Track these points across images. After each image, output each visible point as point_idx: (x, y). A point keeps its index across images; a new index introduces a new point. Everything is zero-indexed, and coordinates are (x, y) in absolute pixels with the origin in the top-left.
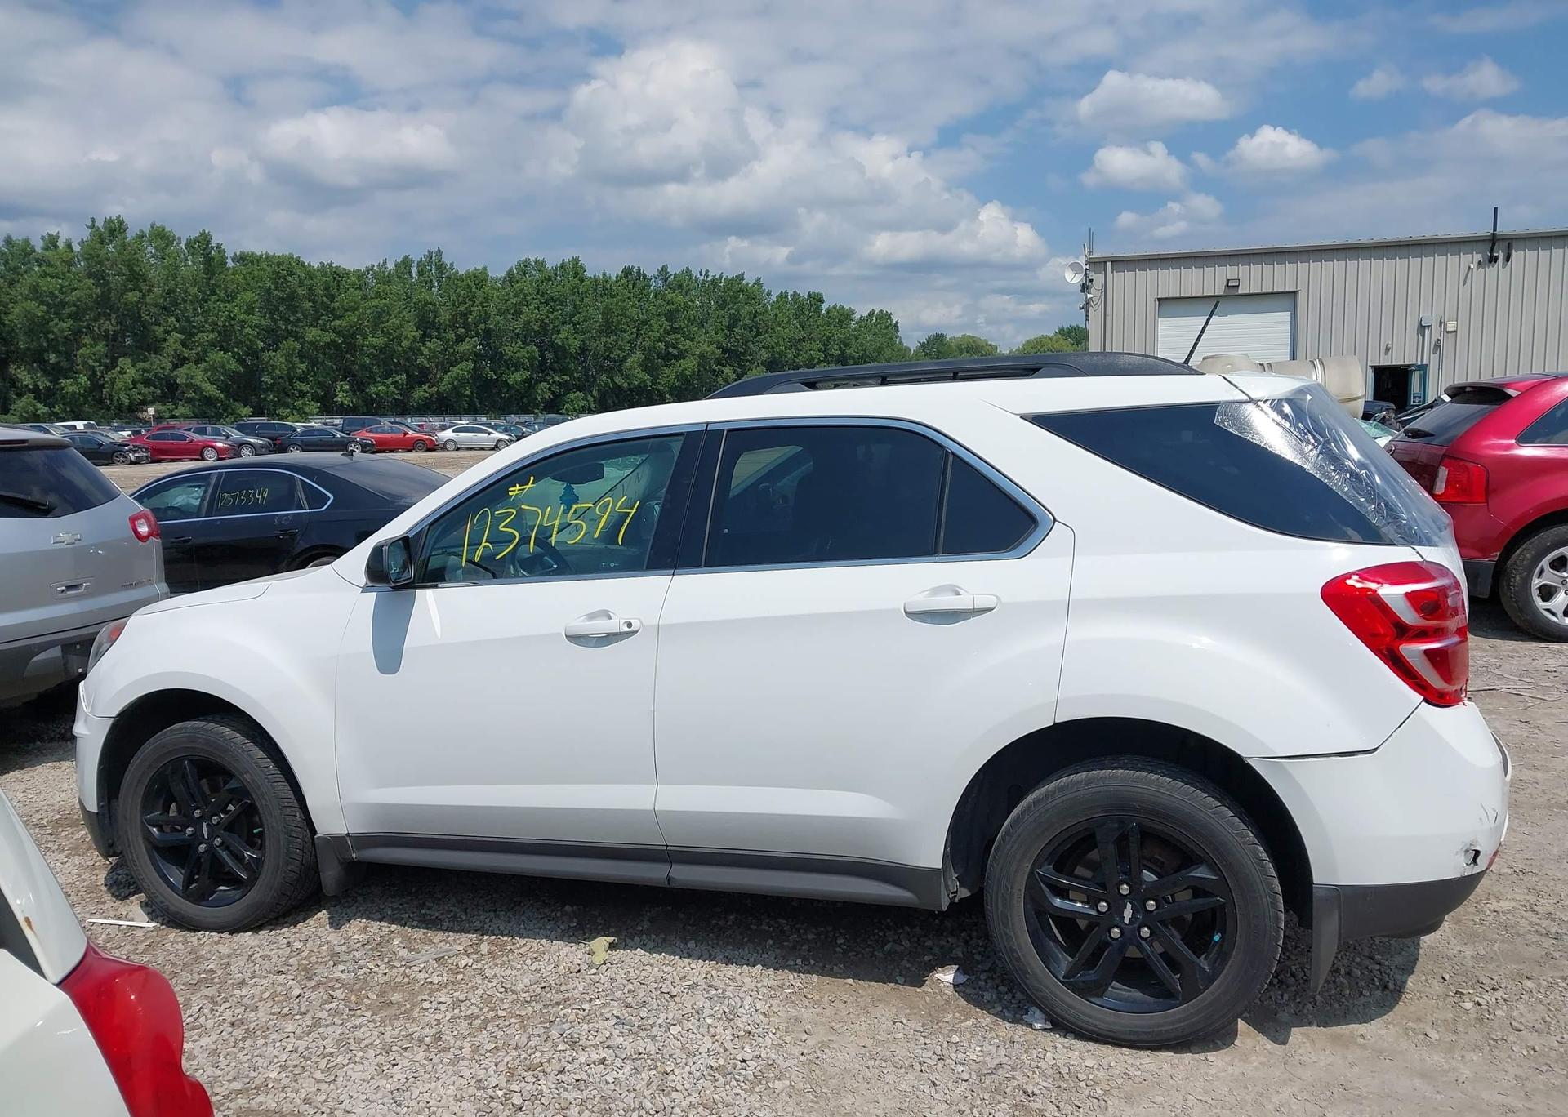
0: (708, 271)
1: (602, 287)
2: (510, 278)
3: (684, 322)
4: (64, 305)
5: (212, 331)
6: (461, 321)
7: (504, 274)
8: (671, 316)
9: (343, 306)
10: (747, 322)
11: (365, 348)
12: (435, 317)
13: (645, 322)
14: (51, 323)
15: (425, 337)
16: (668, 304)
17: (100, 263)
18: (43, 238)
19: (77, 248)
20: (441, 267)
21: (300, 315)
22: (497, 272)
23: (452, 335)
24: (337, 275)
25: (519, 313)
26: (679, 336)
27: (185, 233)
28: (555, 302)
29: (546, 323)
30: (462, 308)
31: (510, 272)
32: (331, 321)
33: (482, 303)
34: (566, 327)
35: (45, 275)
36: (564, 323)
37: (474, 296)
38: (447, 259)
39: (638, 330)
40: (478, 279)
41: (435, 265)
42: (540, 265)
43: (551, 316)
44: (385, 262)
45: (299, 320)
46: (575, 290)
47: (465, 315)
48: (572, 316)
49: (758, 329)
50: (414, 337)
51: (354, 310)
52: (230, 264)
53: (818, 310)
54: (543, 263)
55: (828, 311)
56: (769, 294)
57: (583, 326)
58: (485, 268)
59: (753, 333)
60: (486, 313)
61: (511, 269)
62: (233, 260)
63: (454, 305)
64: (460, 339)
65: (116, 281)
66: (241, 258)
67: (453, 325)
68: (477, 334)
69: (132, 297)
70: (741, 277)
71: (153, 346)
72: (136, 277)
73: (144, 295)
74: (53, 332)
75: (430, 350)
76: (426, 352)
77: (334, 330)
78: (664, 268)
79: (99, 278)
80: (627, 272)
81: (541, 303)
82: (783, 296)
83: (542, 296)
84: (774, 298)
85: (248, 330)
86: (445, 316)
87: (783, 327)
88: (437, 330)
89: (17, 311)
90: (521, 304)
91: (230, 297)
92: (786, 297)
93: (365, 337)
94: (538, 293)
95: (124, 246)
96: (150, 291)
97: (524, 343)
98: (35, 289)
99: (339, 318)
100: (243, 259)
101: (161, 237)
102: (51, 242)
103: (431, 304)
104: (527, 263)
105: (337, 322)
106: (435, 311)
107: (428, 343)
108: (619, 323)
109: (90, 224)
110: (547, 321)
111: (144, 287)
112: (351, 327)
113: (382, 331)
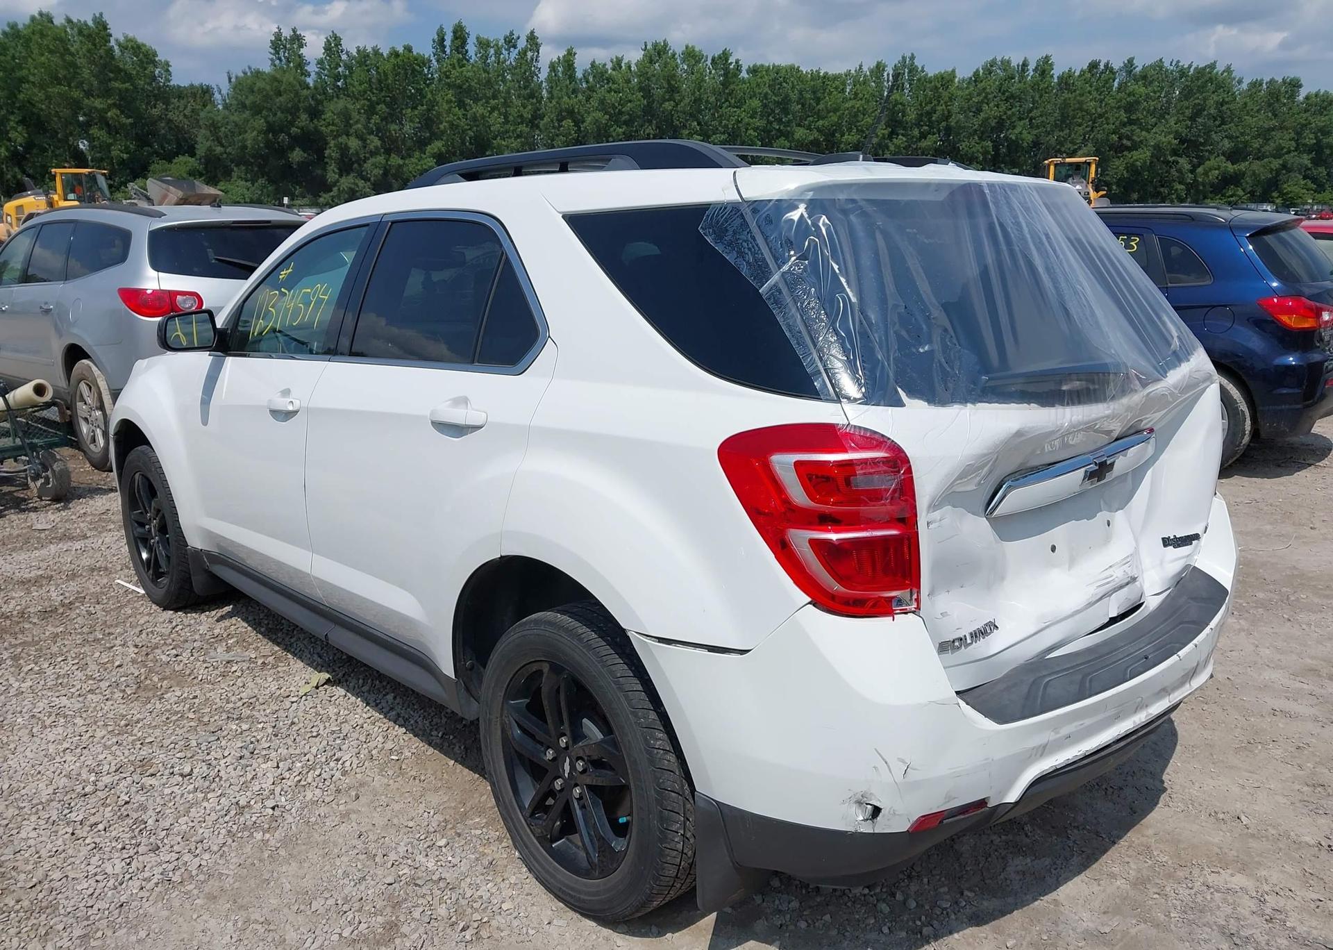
0: (1178, 62)
1: (1066, 81)
2: (976, 78)
3: (1142, 114)
4: (621, 113)
5: (724, 133)
6: (925, 117)
7: (970, 74)
8: (1130, 108)
9: (826, 107)
10: (1212, 111)
11: (842, 146)
12: (903, 116)
13: (1101, 116)
14: (612, 129)
15: (893, 134)
16: (1129, 95)
17: (648, 79)
18: (612, 61)
19: (634, 68)
20: (913, 70)
21: (790, 117)
22: (964, 72)
23: (916, 132)
25: (979, 110)
26: (1135, 127)
27: (711, 51)
28: (1014, 99)
29: (1003, 120)
30: (928, 108)
31: (976, 74)
32: (816, 122)
33: (946, 103)
34: (1022, 123)
35: (609, 91)
36: (1020, 119)
37: (940, 97)
38: (918, 63)
39: (1094, 123)
40: (946, 80)
41: (907, 68)
42: (1006, 64)
43: (1009, 113)
44: (861, 66)
45: (789, 121)
46: (1035, 86)
47: (929, 114)
48: (1030, 111)
49: (1223, 119)
50: (883, 134)
51: (835, 110)
52: (744, 75)
53: (1292, 96)
54: (1009, 62)
55: (1307, 98)
56: (1240, 82)
57: (1039, 121)
58: (953, 71)
59: (1217, 123)
60: (949, 112)
61: (978, 70)
62: (748, 72)
63: (921, 105)
64: (923, 136)
65: (658, 92)
66: (754, 70)
67: (918, 125)
68: (939, 131)
69: (668, 106)
70: (1212, 66)
72: (673, 90)
73: (677, 105)
74: (612, 136)
75: (896, 146)
76: (892, 148)
77: (818, 130)
78: (1131, 61)
79: (646, 91)
80: (1094, 66)
81: (1001, 100)
82: (1256, 85)
83: (1003, 94)
84: (1244, 86)
85: (751, 132)
86: (912, 116)
87: (1252, 116)
88: (905, 128)
89: (589, 120)
90: (982, 102)
91: (740, 104)
92: (1261, 85)
93: (843, 135)
94: (1000, 91)
95: (666, 64)
96: (681, 101)
97: (980, 138)
98: (602, 102)
99: (823, 119)
100: (754, 71)
101: (692, 55)
102: (618, 63)
103: (901, 104)
104: (993, 64)
105: (821, 123)
106: (904, 113)
107: (895, 140)
108: (1074, 117)
109: (643, 47)
110: (1004, 117)
111: (677, 97)
112: (832, 126)
113: (857, 130)
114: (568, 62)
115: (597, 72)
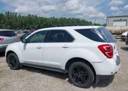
19: (27, 16)
24: (46, 18)
31: (60, 18)
38: (55, 17)
40: (57, 19)
44: (50, 17)
55: (86, 21)
66: (39, 17)
71: (32, 24)
78: (72, 18)
80: (69, 18)
89: (23, 21)
92: (82, 20)
101: (33, 16)
106: (54, 21)
114: (20, 15)
115: (23, 17)
